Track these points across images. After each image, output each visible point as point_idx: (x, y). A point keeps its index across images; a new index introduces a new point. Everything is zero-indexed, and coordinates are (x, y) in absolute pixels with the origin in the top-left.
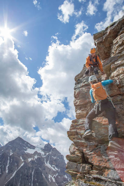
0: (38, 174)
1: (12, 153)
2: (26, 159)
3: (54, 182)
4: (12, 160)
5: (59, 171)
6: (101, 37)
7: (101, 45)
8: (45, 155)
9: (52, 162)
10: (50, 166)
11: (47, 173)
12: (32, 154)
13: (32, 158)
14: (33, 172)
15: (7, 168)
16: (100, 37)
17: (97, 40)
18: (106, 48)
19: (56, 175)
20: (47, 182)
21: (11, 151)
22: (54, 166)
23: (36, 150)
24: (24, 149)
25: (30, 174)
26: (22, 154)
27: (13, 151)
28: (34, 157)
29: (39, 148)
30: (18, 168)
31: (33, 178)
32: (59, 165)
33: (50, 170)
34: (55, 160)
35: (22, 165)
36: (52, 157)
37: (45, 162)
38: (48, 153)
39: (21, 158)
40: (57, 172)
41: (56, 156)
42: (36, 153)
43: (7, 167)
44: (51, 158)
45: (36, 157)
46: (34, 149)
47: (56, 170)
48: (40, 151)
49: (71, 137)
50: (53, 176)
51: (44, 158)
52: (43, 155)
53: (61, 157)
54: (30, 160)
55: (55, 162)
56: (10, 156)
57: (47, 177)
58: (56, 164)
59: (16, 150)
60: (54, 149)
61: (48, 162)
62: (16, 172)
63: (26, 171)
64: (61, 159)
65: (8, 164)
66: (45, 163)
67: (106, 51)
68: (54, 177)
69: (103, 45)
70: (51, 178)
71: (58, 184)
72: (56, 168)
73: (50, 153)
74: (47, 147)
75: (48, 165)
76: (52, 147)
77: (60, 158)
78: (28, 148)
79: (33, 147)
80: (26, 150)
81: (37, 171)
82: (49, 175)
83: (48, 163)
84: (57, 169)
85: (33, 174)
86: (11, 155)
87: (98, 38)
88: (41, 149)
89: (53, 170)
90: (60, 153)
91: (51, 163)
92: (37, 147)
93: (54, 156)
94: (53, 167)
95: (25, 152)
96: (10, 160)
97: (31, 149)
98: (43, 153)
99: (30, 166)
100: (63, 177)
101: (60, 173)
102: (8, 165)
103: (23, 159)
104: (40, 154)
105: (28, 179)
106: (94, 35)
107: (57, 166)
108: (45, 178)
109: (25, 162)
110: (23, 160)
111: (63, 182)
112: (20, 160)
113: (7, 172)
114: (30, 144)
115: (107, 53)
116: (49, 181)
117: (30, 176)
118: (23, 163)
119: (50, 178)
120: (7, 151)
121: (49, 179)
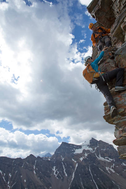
0: (95, 169)
1: (64, 158)
2: (78, 159)
3: (114, 173)
4: (66, 164)
5: (114, 161)
6: (96, 5)
7: (100, 13)
8: (94, 150)
9: (104, 154)
10: (104, 159)
11: (103, 166)
12: (81, 153)
13: (83, 157)
14: (90, 169)
15: (65, 173)
16: (95, 7)
17: (93, 11)
18: (107, 13)
19: (113, 165)
20: (107, 174)
21: (61, 156)
22: (107, 157)
23: (83, 148)
24: (72, 151)
25: (87, 172)
26: (73, 156)
27: (63, 157)
28: (84, 156)
29: (86, 146)
30: (74, 170)
31: (92, 175)
32: (112, 155)
33: (105, 162)
34: (106, 152)
35: (77, 165)
36: (102, 149)
37: (97, 156)
38: (95, 147)
39: (73, 160)
40: (113, 162)
41: (105, 148)
42: (84, 151)
43: (64, 171)
44: (100, 152)
45: (86, 155)
46: (81, 148)
47: (110, 161)
48: (87, 148)
49: (110, 120)
50: (110, 168)
51: (94, 153)
52: (92, 151)
53: (110, 147)
54: (81, 159)
55: (107, 154)
56: (62, 162)
57: (105, 170)
58: (108, 155)
59: (65, 154)
60: (100, 142)
61: (100, 155)
62: (75, 174)
63: (83, 170)
64: (112, 149)
65: (64, 168)
66: (97, 158)
67: (108, 17)
68: (112, 168)
69: (102, 13)
70: (110, 169)
71: (119, 174)
72: (110, 159)
73: (98, 147)
74: (93, 142)
75: (101, 158)
76: (97, 141)
77: (109, 149)
78: (75, 149)
79: (80, 147)
80: (74, 151)
81: (93, 167)
82: (106, 167)
83: (100, 157)
84: (112, 160)
85: (90, 170)
86: (63, 160)
87: (93, 8)
88: (88, 146)
89: (108, 162)
90: (108, 144)
91: (103, 156)
92: (84, 145)
93: (103, 148)
94: (107, 159)
95: (74, 153)
96: (64, 165)
97: (78, 149)
98: (91, 149)
99: (84, 164)
100: (121, 165)
101: (116, 162)
102: (65, 170)
103: (75, 160)
104: (88, 151)
105: (87, 177)
106: (87, 8)
107: (110, 157)
108: (104, 172)
109: (77, 162)
110: (75, 162)
111: (124, 171)
112: (73, 162)
113: (66, 175)
114: (76, 145)
115: (110, 18)
116: (109, 173)
117: (88, 174)
118: (77, 164)
119: (108, 170)
120: (58, 158)
121: (109, 172)
